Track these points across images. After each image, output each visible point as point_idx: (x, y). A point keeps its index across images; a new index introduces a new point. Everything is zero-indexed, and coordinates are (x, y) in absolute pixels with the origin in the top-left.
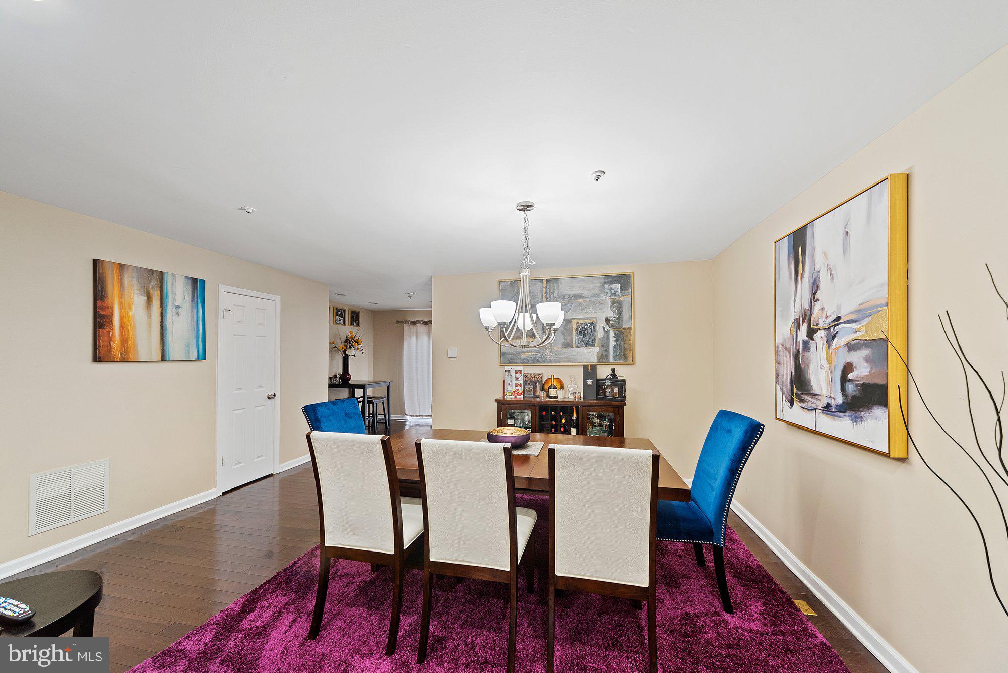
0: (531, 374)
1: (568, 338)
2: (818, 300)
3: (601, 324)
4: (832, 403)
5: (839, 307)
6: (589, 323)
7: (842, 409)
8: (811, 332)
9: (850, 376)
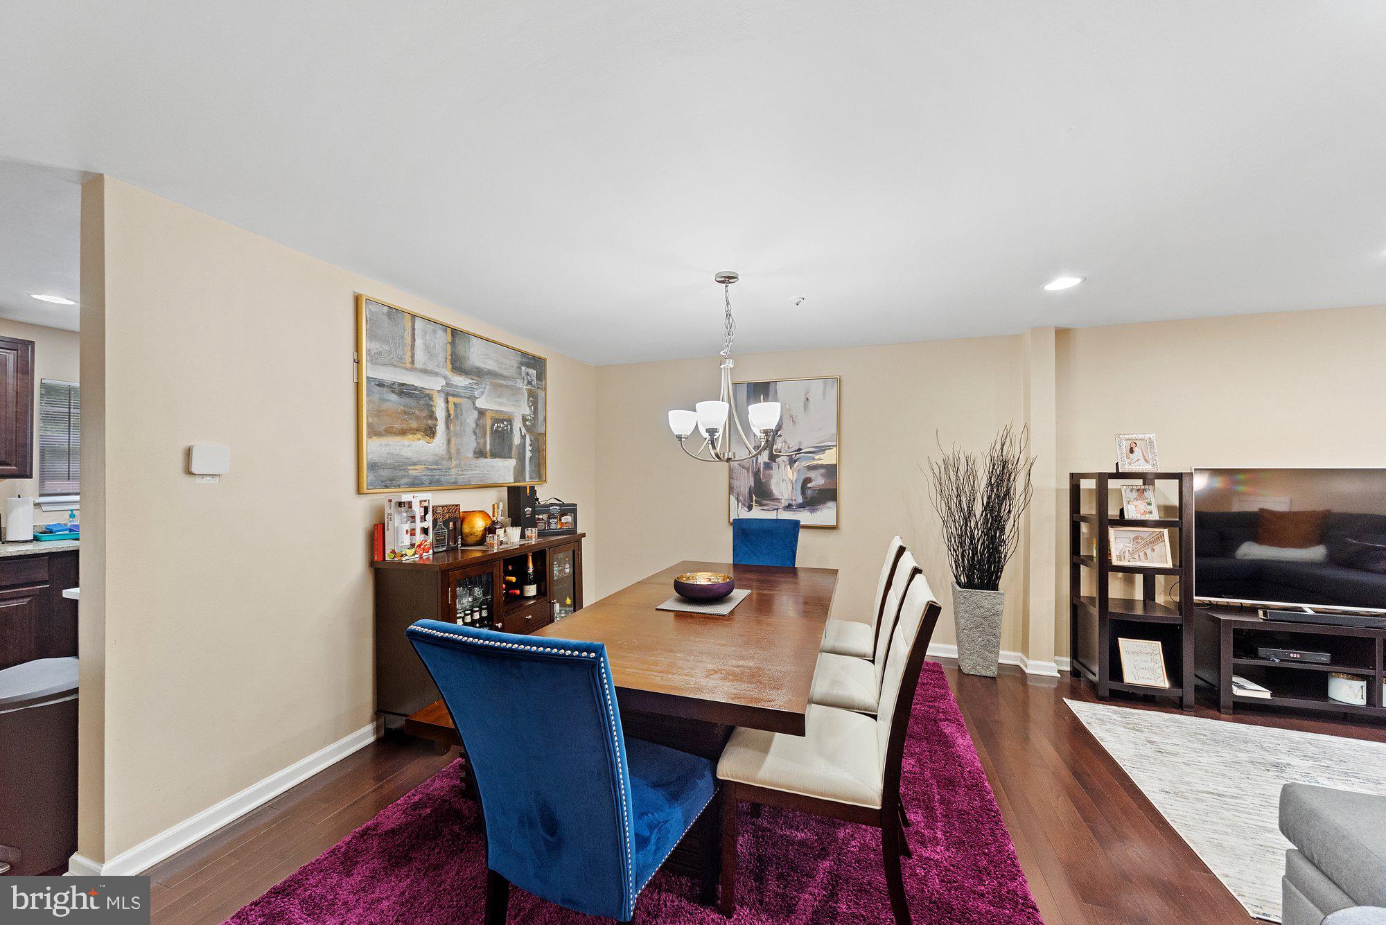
0: (443, 507)
1: (481, 441)
2: (780, 436)
3: (518, 424)
4: (794, 503)
5: (800, 443)
6: (505, 420)
7: (801, 506)
8: (773, 458)
9: (809, 485)
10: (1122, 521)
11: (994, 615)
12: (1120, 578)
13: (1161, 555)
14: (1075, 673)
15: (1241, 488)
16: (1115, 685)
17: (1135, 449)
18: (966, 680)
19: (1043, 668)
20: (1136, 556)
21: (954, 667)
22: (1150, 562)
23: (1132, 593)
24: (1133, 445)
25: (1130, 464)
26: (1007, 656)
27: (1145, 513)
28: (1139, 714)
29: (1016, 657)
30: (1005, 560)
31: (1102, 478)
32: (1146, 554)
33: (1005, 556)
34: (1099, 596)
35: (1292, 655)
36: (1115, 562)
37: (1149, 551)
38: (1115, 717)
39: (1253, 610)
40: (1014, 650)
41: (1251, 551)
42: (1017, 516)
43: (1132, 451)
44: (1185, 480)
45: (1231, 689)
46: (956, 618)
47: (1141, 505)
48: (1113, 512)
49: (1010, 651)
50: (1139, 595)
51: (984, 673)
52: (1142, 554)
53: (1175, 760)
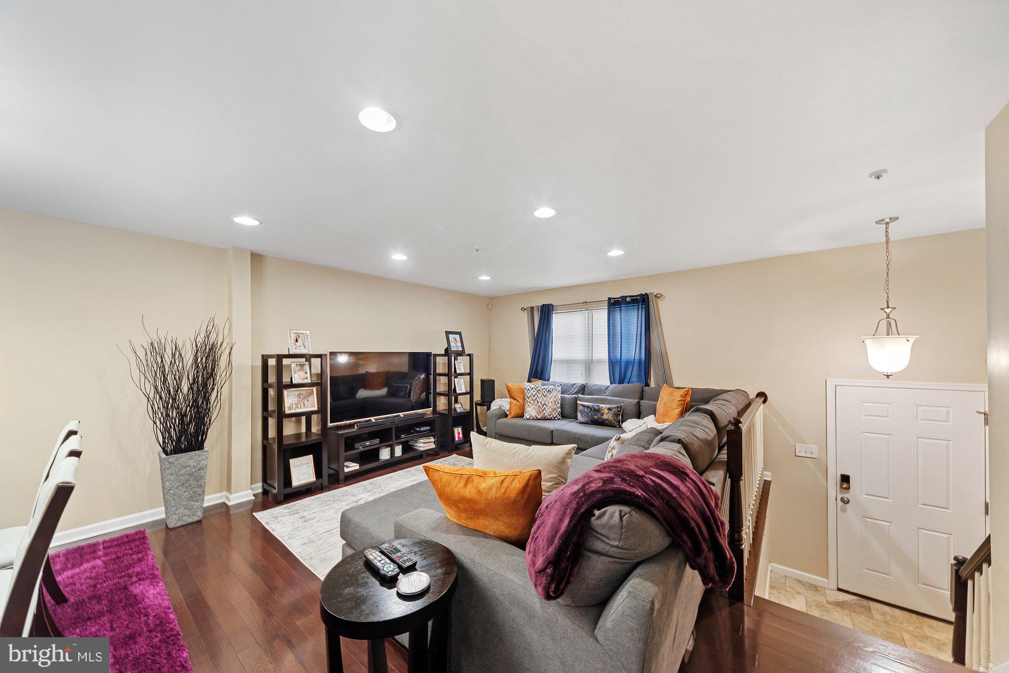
10: (292, 385)
11: (199, 470)
12: (294, 421)
13: (311, 404)
14: (265, 492)
15: (361, 362)
16: (288, 491)
17: (299, 340)
18: (171, 533)
19: (243, 496)
20: (299, 406)
21: (160, 528)
22: (306, 408)
23: (300, 429)
24: (298, 337)
25: (296, 349)
26: (211, 500)
27: (304, 379)
28: (299, 503)
29: (221, 497)
30: (210, 423)
31: (280, 358)
32: (304, 404)
33: (210, 420)
34: (278, 436)
35: (367, 444)
36: (287, 412)
37: (306, 402)
38: (285, 511)
39: (351, 426)
40: (220, 492)
41: (363, 394)
42: (220, 388)
43: (297, 341)
44: (324, 358)
45: (344, 469)
46: (163, 483)
47: (302, 374)
48: (286, 380)
49: (216, 493)
50: (304, 430)
51: (190, 520)
52: (302, 404)
53: (312, 522)
